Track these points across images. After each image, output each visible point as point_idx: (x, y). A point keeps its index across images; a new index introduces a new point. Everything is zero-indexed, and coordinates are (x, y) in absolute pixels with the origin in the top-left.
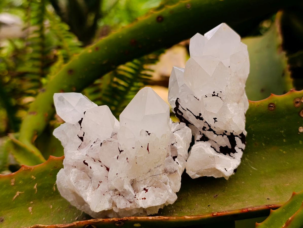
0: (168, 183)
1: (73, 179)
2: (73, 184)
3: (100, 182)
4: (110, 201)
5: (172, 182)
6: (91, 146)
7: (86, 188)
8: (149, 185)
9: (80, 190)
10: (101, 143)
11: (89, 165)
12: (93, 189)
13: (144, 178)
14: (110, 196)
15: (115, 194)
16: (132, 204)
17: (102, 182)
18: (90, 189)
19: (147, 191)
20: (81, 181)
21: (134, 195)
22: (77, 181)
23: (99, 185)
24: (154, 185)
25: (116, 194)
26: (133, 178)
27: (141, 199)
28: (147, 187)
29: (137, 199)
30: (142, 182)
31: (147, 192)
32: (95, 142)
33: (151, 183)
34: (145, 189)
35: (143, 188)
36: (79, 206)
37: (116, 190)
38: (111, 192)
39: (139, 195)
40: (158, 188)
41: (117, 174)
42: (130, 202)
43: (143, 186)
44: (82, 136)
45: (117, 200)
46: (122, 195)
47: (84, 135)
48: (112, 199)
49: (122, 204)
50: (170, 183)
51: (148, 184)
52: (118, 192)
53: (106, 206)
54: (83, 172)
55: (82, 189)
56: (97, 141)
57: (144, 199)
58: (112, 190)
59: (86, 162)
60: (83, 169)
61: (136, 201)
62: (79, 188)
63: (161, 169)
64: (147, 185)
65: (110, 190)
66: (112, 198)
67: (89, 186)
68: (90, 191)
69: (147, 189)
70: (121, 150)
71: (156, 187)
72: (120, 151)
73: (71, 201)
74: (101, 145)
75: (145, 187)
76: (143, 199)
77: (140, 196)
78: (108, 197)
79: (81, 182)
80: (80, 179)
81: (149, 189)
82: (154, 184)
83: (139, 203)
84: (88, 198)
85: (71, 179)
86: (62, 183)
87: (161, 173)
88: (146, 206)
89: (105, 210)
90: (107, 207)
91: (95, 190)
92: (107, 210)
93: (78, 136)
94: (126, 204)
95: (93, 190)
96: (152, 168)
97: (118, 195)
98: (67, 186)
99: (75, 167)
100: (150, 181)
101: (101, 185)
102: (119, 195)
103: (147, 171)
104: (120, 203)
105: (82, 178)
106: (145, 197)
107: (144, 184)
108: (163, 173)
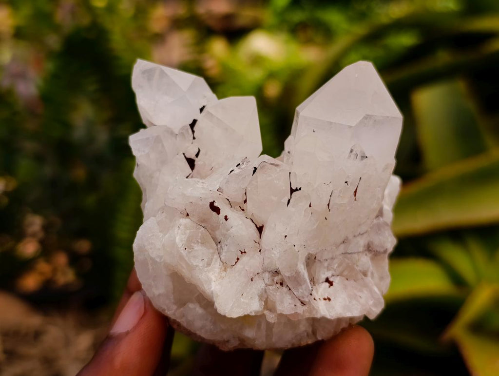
0: (369, 274)
1: (182, 241)
2: (182, 252)
3: (242, 253)
4: (261, 297)
5: (376, 275)
6: (231, 172)
7: (209, 264)
8: (338, 273)
9: (197, 266)
10: (256, 169)
11: (223, 213)
12: (223, 268)
13: (330, 256)
14: (264, 285)
15: (273, 280)
16: (305, 308)
17: (245, 252)
18: (217, 265)
19: (331, 284)
20: (197, 247)
21: (311, 289)
22: (188, 247)
23: (238, 259)
24: (346, 273)
25: (275, 280)
26: (313, 251)
27: (322, 299)
28: (333, 276)
29: (315, 299)
30: (326, 264)
31: (331, 287)
32: (239, 164)
33: (341, 269)
34: (327, 280)
35: (324, 277)
36: (175, 307)
37: (276, 272)
38: (267, 275)
39: (317, 289)
40: (352, 282)
41: (286, 236)
42: (302, 303)
43: (324, 274)
44: (193, 156)
45: (278, 294)
46: (287, 286)
47: (197, 155)
48: (266, 292)
49: (286, 305)
50: (372, 274)
51: (335, 271)
52: (280, 277)
53: (254, 306)
54: (203, 229)
55: (201, 264)
56: (243, 163)
57: (328, 300)
58: (269, 272)
59: (216, 204)
60: (203, 222)
61: (313, 302)
62: (195, 263)
63: (362, 242)
64: (333, 272)
65: (264, 271)
66: (267, 288)
67: (214, 260)
68: (217, 270)
69: (331, 280)
70: (294, 188)
71: (347, 279)
72: (291, 188)
73: (159, 295)
74: (254, 172)
75: (328, 274)
76: (325, 299)
77: (319, 293)
78: (259, 285)
79: (195, 249)
80: (194, 243)
81: (336, 281)
82: (344, 271)
83: (318, 308)
84: (213, 284)
85: (177, 240)
86: (151, 249)
87: (361, 249)
88: (332, 315)
89: (251, 314)
90: (254, 309)
91: (228, 270)
92: (253, 314)
93: (185, 157)
94: (293, 306)
95: (223, 271)
96: (351, 237)
97: (279, 285)
98: (161, 257)
99: (188, 215)
100: (339, 266)
101: (244, 259)
102: (282, 284)
103: (342, 240)
104: (282, 302)
105: (200, 241)
106: (329, 297)
107: (328, 268)
108: (363, 252)
